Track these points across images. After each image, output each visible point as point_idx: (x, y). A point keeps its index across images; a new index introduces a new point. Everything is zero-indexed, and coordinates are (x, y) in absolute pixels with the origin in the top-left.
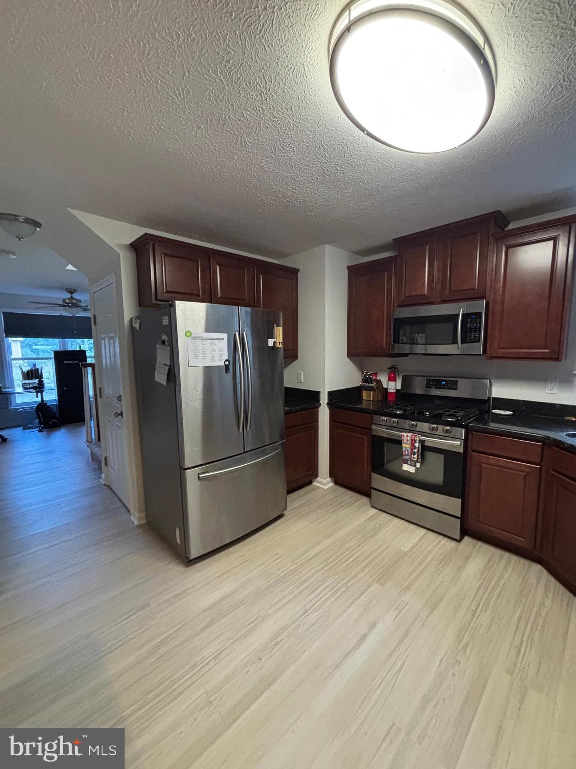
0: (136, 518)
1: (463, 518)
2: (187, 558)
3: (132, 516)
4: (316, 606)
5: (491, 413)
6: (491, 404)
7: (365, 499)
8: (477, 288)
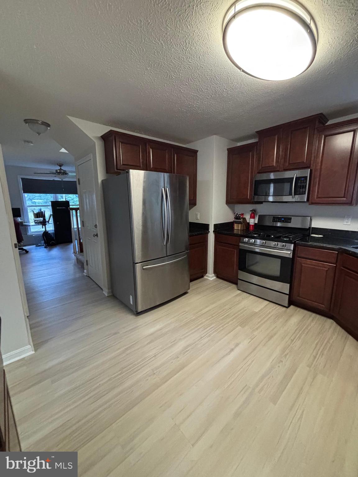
0: (106, 293)
1: (290, 295)
2: (136, 311)
3: (104, 292)
4: (207, 336)
5: (310, 237)
6: (311, 231)
7: (234, 286)
8: (305, 161)
